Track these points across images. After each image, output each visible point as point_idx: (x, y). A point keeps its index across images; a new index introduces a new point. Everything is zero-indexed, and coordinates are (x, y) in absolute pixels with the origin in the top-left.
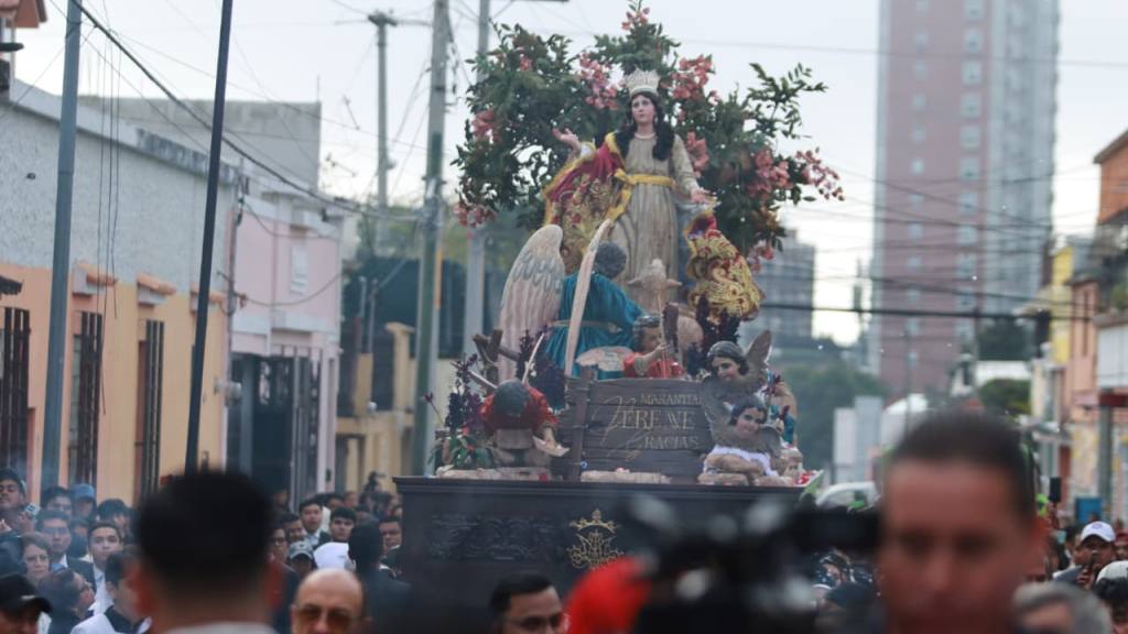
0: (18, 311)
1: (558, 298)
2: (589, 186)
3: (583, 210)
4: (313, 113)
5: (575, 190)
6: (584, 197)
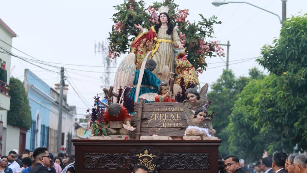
1: (133, 77)
2: (145, 43)
3: (144, 50)
5: (141, 44)
6: (144, 46)
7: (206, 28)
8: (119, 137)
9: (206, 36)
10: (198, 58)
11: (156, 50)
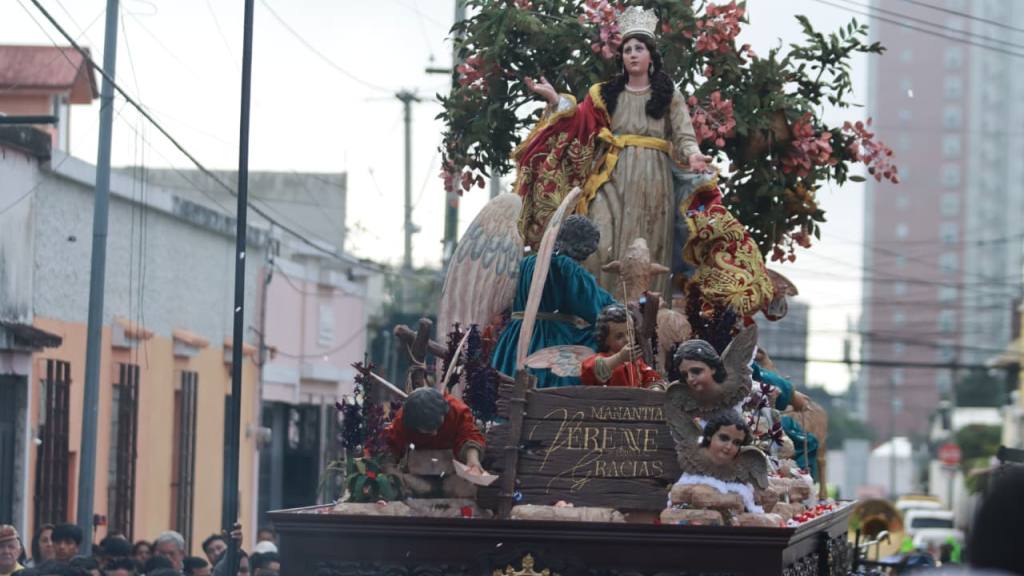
0: (59, 363)
1: (513, 283)
2: (566, 148)
3: (560, 177)
4: (339, 183)
5: (549, 152)
6: (560, 160)
7: (822, 70)
8: (439, 507)
9: (824, 100)
10: (788, 191)
11: (604, 177)
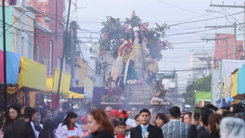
1: (122, 70)
2: (126, 49)
3: (126, 53)
7: (160, 32)
8: (118, 103)
10: (156, 52)
11: (132, 53)
